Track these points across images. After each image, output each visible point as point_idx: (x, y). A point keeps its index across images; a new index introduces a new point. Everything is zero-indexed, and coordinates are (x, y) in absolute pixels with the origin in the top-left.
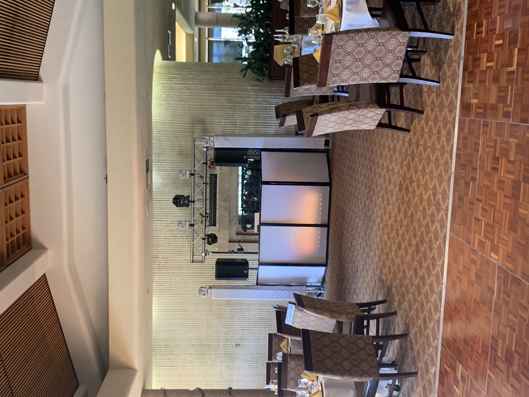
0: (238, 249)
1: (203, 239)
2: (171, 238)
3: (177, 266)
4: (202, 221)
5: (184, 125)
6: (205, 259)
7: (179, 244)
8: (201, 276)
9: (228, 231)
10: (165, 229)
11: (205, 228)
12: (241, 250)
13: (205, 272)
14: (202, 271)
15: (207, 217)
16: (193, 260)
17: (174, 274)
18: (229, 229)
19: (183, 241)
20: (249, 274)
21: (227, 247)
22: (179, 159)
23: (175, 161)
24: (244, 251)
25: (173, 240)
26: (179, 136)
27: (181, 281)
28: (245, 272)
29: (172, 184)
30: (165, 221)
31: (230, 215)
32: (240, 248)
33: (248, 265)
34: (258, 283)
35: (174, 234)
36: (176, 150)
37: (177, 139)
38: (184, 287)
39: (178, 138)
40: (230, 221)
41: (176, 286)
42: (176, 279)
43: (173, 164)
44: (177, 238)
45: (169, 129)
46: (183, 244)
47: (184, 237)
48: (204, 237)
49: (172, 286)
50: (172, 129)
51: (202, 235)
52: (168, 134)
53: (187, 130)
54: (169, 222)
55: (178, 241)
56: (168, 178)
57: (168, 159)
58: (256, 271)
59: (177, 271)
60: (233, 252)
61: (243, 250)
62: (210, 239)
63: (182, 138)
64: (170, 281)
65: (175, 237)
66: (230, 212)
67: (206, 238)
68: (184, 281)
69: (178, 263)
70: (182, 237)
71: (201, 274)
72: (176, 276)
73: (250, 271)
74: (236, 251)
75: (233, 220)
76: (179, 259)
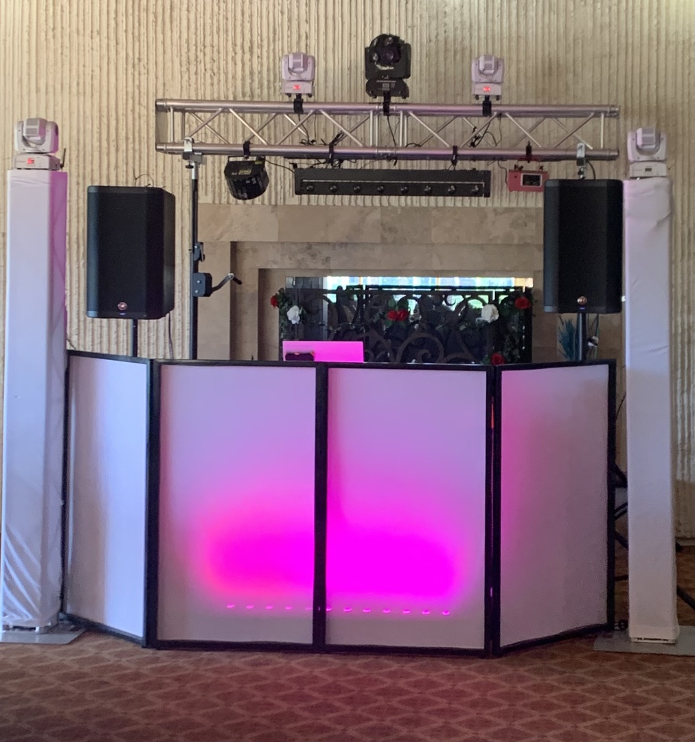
0: (208, 278)
1: (247, 145)
2: (247, 36)
3: (144, 57)
4: (310, 143)
5: (654, 80)
6: (172, 152)
7: (222, 63)
8: (105, 144)
9: (275, 239)
10: (278, 14)
11: (288, 156)
12: (207, 286)
13: (122, 155)
14: (123, 147)
15: (331, 161)
16: (166, 109)
17: (113, 43)
18: (283, 243)
19: (234, 77)
20: (113, 321)
21: (216, 236)
22: (531, 63)
23: (522, 49)
24: (201, 299)
25: (239, 42)
26: (614, 63)
27: (88, 71)
28: (123, 306)
29: (441, 38)
30: (309, 13)
31: (333, 245)
32: (214, 285)
33: (148, 318)
34: (74, 358)
35: (261, 46)
36: (562, 54)
37: (602, 56)
38: (66, 81)
39: (606, 61)
40: (309, 246)
41: (66, 52)
42: (96, 54)
43: (514, 44)
44: (247, 56)
45: (637, 28)
46: (222, 77)
47: (248, 81)
48: (252, 149)
49: (66, 39)
50: (637, 40)
51: (260, 143)
52: (618, 26)
53: (637, 92)
54: (304, 27)
55: (234, 59)
56: (462, 23)
57: (531, 24)
58: (125, 350)
59: (123, 54)
60: (198, 257)
61: (207, 294)
62: (248, 172)
63: (606, 75)
64: (88, 32)
65: (251, 48)
66: (343, 244)
67: (250, 159)
68: (88, 80)
69: (152, 58)
70: (252, 73)
71: (113, 144)
72: (104, 51)
73: (125, 324)
74: (203, 268)
75: (313, 256)
76: (169, 64)
